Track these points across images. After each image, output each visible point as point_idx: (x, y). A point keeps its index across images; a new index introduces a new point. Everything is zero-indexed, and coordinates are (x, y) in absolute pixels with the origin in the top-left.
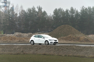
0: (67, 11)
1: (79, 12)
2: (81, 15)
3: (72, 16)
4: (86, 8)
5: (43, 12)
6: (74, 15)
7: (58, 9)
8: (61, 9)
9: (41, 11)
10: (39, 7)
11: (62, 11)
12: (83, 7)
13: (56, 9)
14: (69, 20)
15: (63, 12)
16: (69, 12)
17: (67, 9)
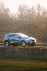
0: (33, 8)
1: (46, 9)
3: (39, 14)
5: (6, 9)
6: (41, 12)
7: (23, 6)
8: (26, 5)
9: (4, 8)
10: (1, 2)
11: (27, 8)
13: (21, 5)
14: (35, 18)
15: (29, 9)
16: (35, 9)
17: (33, 6)
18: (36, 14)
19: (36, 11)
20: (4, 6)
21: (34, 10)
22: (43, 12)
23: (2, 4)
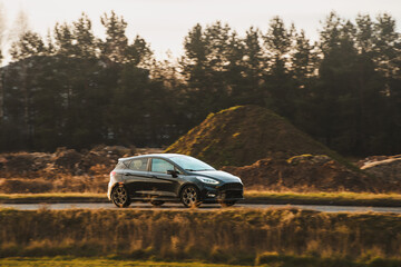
0: (252, 39)
1: (311, 44)
2: (322, 56)
3: (280, 63)
4: (349, 23)
6: (287, 56)
7: (209, 30)
8: (223, 26)
10: (110, 16)
11: (226, 38)
12: (334, 20)
13: (198, 28)
14: (261, 82)
15: (233, 42)
16: (261, 42)
17: (254, 30)
18: (266, 66)
19: (267, 52)
20: (121, 34)
21: (258, 48)
22: (296, 55)
23: (113, 23)
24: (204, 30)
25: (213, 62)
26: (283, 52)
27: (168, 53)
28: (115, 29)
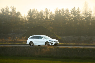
0: (41, 12)
1: (53, 14)
2: (55, 16)
3: (47, 17)
4: (60, 10)
5: (17, 12)
6: (48, 16)
8: (36, 10)
9: (15, 12)
11: (36, 12)
12: (57, 9)
13: (30, 10)
14: (43, 21)
15: (38, 13)
16: (43, 13)
17: (42, 11)
18: (44, 18)
19: (44, 15)
20: (15, 10)
21: (43, 14)
22: (50, 16)
23: (13, 8)
24: (32, 10)
25: (34, 17)
26: (47, 15)
27: (24, 15)
28: (13, 9)
